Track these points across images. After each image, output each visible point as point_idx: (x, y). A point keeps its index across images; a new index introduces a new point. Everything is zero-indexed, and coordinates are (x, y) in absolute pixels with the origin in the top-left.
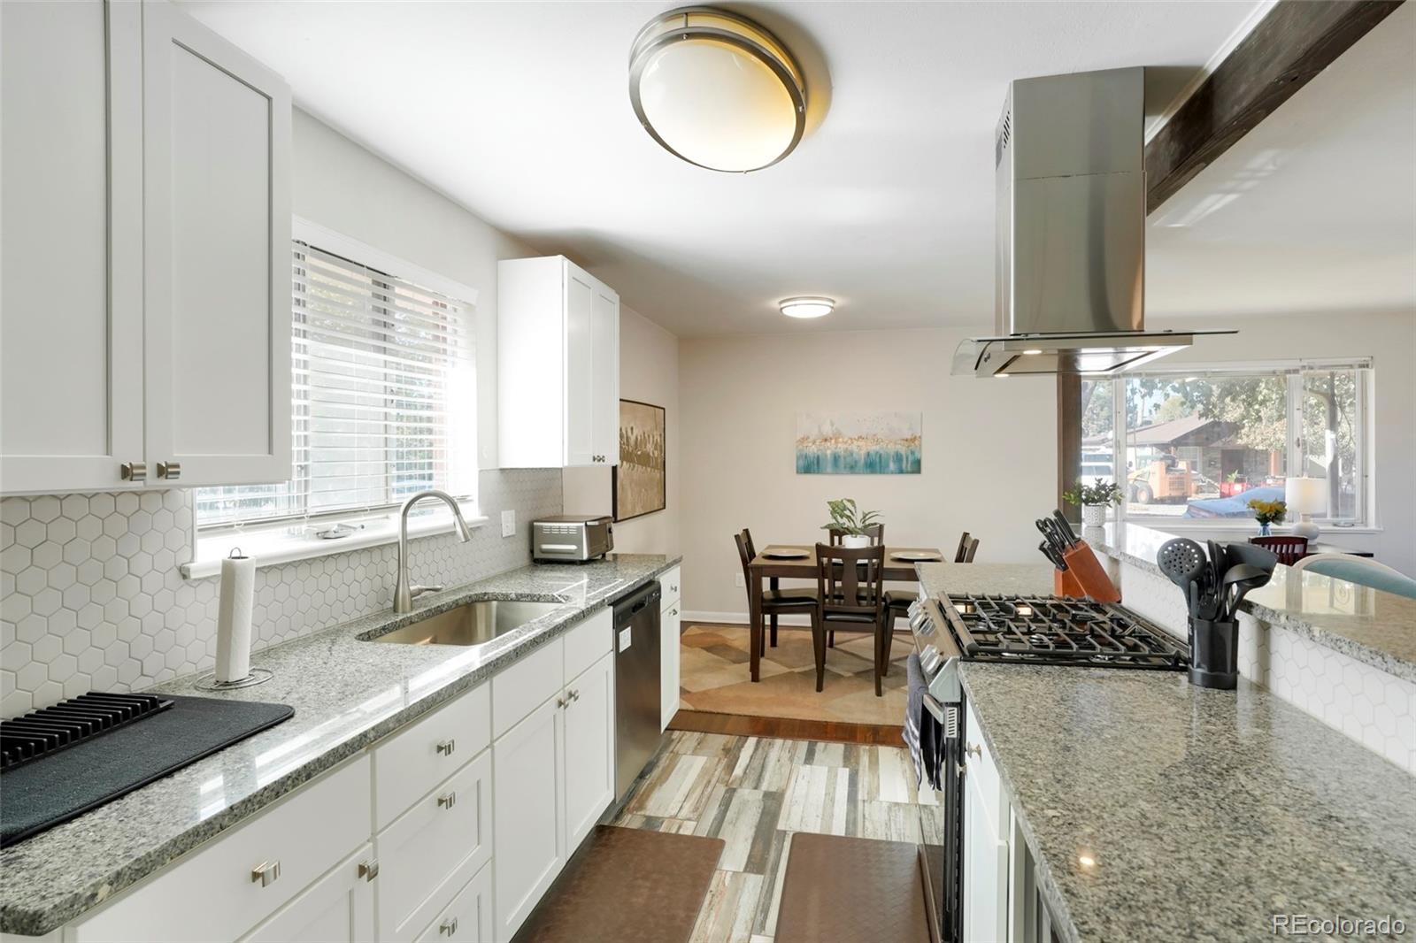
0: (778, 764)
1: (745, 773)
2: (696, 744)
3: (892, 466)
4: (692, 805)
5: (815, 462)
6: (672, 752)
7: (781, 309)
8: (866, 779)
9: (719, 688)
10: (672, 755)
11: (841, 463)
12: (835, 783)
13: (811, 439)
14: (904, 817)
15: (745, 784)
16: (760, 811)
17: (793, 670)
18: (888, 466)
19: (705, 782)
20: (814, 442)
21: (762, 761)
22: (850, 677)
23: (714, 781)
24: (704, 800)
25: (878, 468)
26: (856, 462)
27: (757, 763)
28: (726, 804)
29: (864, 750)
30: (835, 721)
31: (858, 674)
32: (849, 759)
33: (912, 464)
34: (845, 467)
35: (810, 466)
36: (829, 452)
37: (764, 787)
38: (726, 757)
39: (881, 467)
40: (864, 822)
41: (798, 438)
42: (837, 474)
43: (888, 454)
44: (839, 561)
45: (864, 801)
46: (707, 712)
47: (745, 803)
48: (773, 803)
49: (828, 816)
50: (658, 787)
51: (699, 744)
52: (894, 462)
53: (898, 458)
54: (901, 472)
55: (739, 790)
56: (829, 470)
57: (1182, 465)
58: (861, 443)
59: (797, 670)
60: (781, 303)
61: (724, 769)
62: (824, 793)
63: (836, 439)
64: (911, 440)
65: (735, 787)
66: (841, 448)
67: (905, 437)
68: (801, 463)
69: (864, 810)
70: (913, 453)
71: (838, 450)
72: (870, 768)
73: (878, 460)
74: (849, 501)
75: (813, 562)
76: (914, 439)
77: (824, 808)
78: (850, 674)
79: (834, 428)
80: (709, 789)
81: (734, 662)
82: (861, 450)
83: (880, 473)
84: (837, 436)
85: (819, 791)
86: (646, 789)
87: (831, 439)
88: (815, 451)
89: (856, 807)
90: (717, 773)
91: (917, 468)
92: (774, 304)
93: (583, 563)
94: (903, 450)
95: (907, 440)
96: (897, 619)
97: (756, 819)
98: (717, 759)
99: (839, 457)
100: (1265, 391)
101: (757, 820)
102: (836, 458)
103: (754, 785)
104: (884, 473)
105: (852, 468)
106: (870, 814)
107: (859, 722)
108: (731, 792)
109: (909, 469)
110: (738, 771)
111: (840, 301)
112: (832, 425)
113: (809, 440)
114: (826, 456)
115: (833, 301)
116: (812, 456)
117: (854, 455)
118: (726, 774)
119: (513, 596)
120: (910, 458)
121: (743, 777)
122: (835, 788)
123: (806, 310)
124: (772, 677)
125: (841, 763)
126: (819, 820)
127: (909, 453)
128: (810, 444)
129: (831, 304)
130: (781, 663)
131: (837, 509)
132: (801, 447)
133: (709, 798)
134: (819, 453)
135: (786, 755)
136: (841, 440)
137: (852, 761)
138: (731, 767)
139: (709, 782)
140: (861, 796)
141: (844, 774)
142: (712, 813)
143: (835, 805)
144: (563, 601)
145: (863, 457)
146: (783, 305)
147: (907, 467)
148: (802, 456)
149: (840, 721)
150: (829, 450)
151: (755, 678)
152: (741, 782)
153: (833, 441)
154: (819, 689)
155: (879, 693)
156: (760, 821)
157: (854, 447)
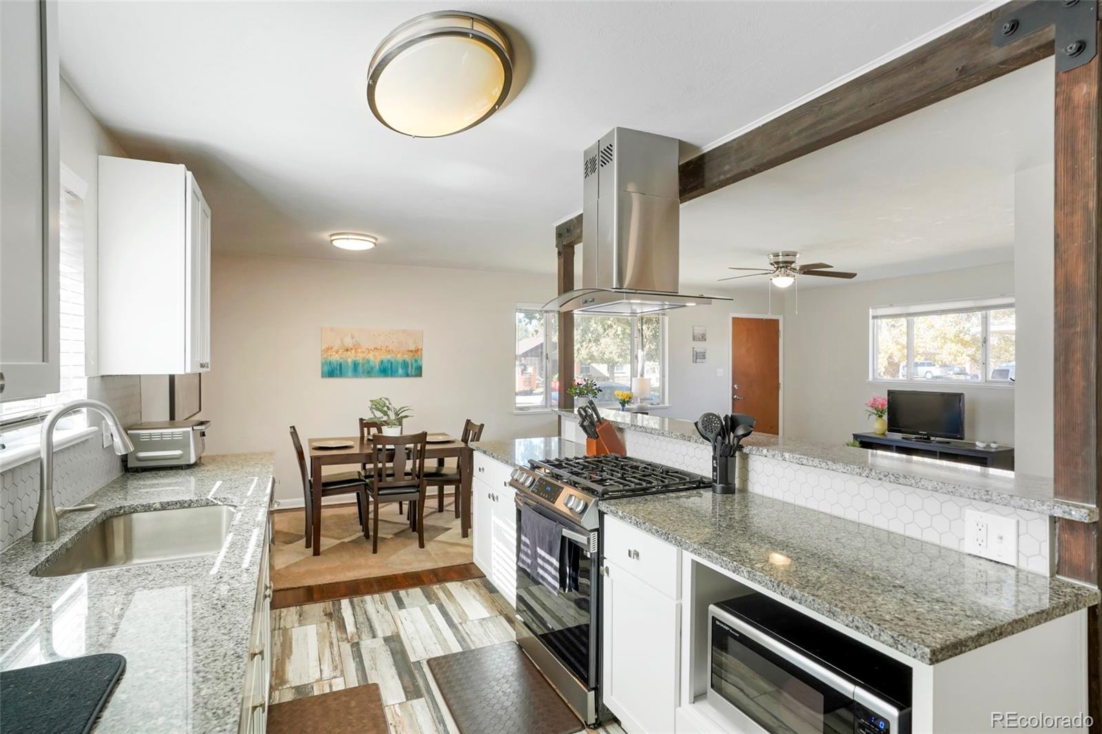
0: (379, 614)
1: (357, 628)
2: (297, 617)
3: (400, 371)
4: (329, 666)
5: (338, 368)
6: (279, 629)
7: (332, 241)
8: (452, 608)
9: (287, 567)
10: (281, 631)
11: (360, 369)
12: (432, 617)
13: (336, 348)
14: (494, 626)
15: (364, 636)
16: (389, 653)
17: (342, 540)
18: (397, 370)
19: (328, 644)
20: (337, 352)
21: (365, 616)
22: (391, 538)
23: (335, 641)
24: (337, 659)
25: (390, 372)
26: (372, 368)
27: (361, 619)
28: (358, 656)
29: (437, 588)
30: (401, 572)
31: (397, 535)
32: (430, 597)
33: (415, 369)
34: (363, 372)
35: (333, 371)
36: (349, 360)
37: (380, 634)
38: (332, 620)
39: (392, 371)
40: (470, 637)
41: (323, 348)
42: (356, 377)
43: (397, 362)
44: (392, 447)
45: (460, 623)
46: (288, 589)
47: (373, 650)
48: (395, 644)
49: (443, 642)
50: (287, 661)
51: (300, 616)
52: (402, 367)
53: (405, 365)
54: (407, 375)
55: (362, 643)
56: (350, 374)
57: (530, 370)
58: (377, 354)
59: (346, 540)
60: (333, 235)
61: (337, 630)
62: (428, 626)
63: (356, 349)
64: (415, 351)
65: (356, 641)
66: (360, 357)
67: (410, 349)
68: (326, 369)
69: (465, 630)
70: (416, 361)
71: (357, 359)
72: (449, 600)
73: (389, 366)
74: (386, 399)
75: (356, 450)
76: (417, 351)
77: (436, 636)
78: (390, 536)
79: (354, 341)
80: (336, 649)
81: (287, 543)
82: (375, 359)
83: (392, 376)
84: (356, 347)
85: (424, 626)
86: (276, 666)
87: (351, 349)
88: (338, 359)
89: (457, 629)
90: (333, 635)
91: (419, 372)
92: (325, 236)
93: (189, 466)
94: (407, 357)
95: (412, 351)
96: (428, 488)
97: (390, 660)
98: (325, 624)
99: (358, 364)
100: (594, 325)
101: (392, 660)
102: (355, 365)
103: (371, 635)
104: (394, 377)
105: (369, 373)
106: (470, 631)
107: (419, 570)
108: (356, 646)
109: (413, 373)
110: (350, 628)
111: (381, 239)
112: (352, 338)
113: (333, 350)
114: (347, 363)
115: (376, 239)
116: (335, 363)
117: (371, 363)
118: (341, 633)
119: (158, 506)
120: (414, 366)
121: (358, 632)
122: (434, 621)
123: (352, 243)
124: (328, 549)
125: (427, 602)
126: (438, 646)
127: (414, 361)
128: (334, 353)
129: (374, 241)
130: (332, 537)
131: (378, 405)
132: (325, 355)
133: (340, 656)
134: (342, 361)
135: (381, 607)
136: (359, 350)
137: (434, 598)
138: (342, 626)
139: (331, 643)
140: (456, 620)
141: (433, 608)
142: (351, 666)
143: (442, 631)
144: (220, 503)
145: (377, 364)
146: (333, 238)
147: (411, 372)
148: (326, 363)
149: (404, 572)
150: (350, 358)
151: (317, 552)
152: (359, 635)
153: (353, 351)
154: (375, 551)
155: (422, 546)
156: (394, 660)
157: (371, 357)
